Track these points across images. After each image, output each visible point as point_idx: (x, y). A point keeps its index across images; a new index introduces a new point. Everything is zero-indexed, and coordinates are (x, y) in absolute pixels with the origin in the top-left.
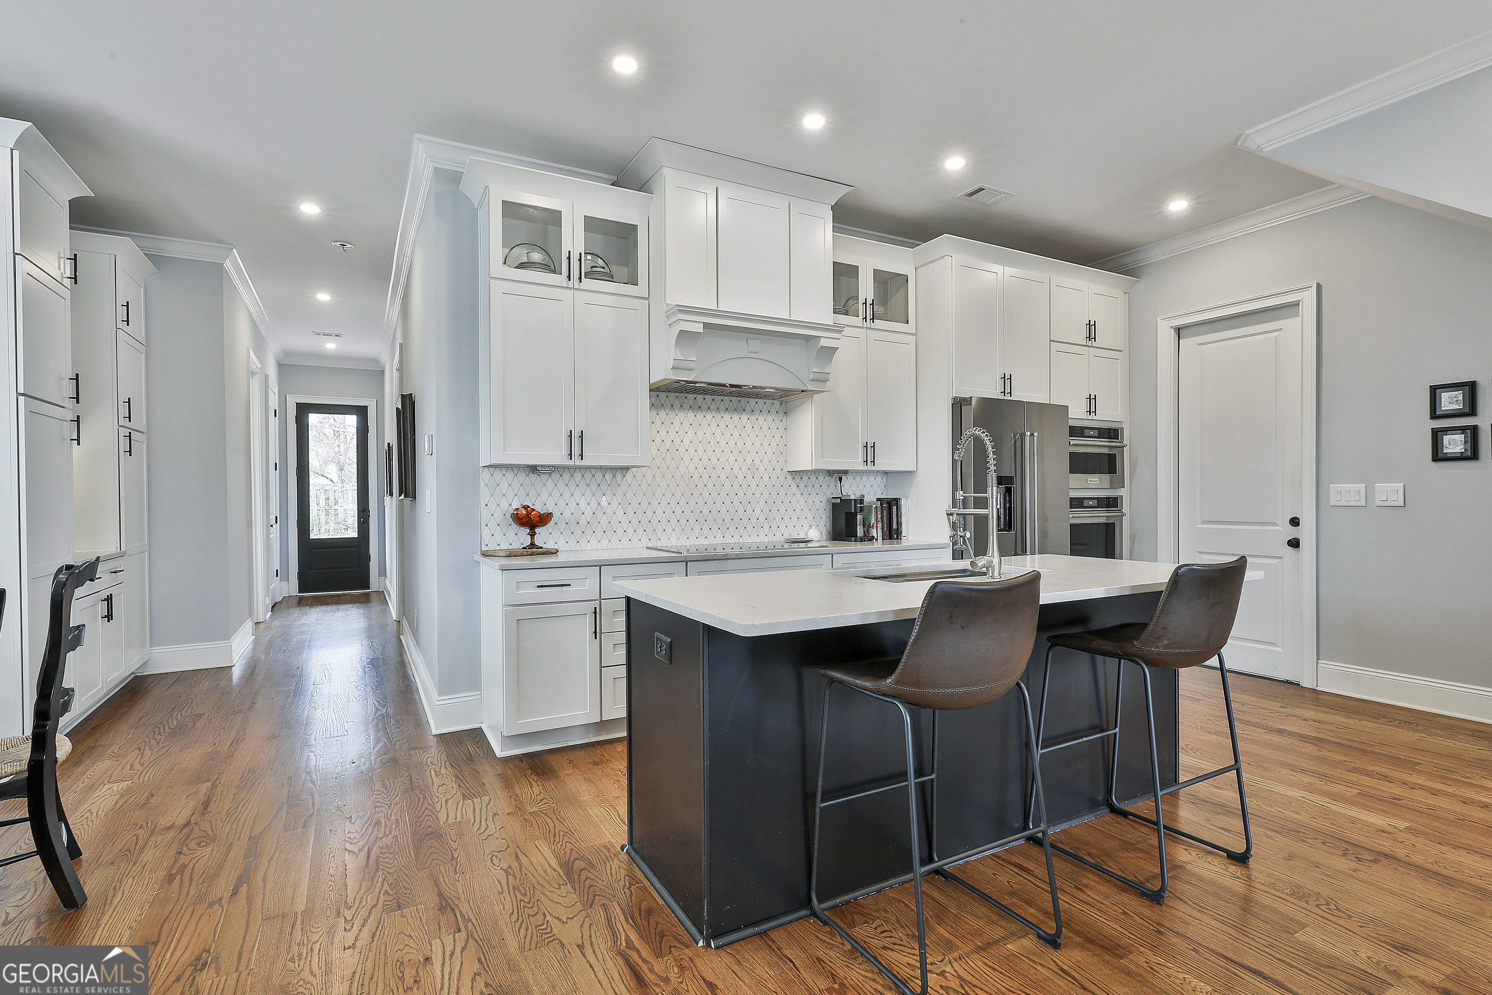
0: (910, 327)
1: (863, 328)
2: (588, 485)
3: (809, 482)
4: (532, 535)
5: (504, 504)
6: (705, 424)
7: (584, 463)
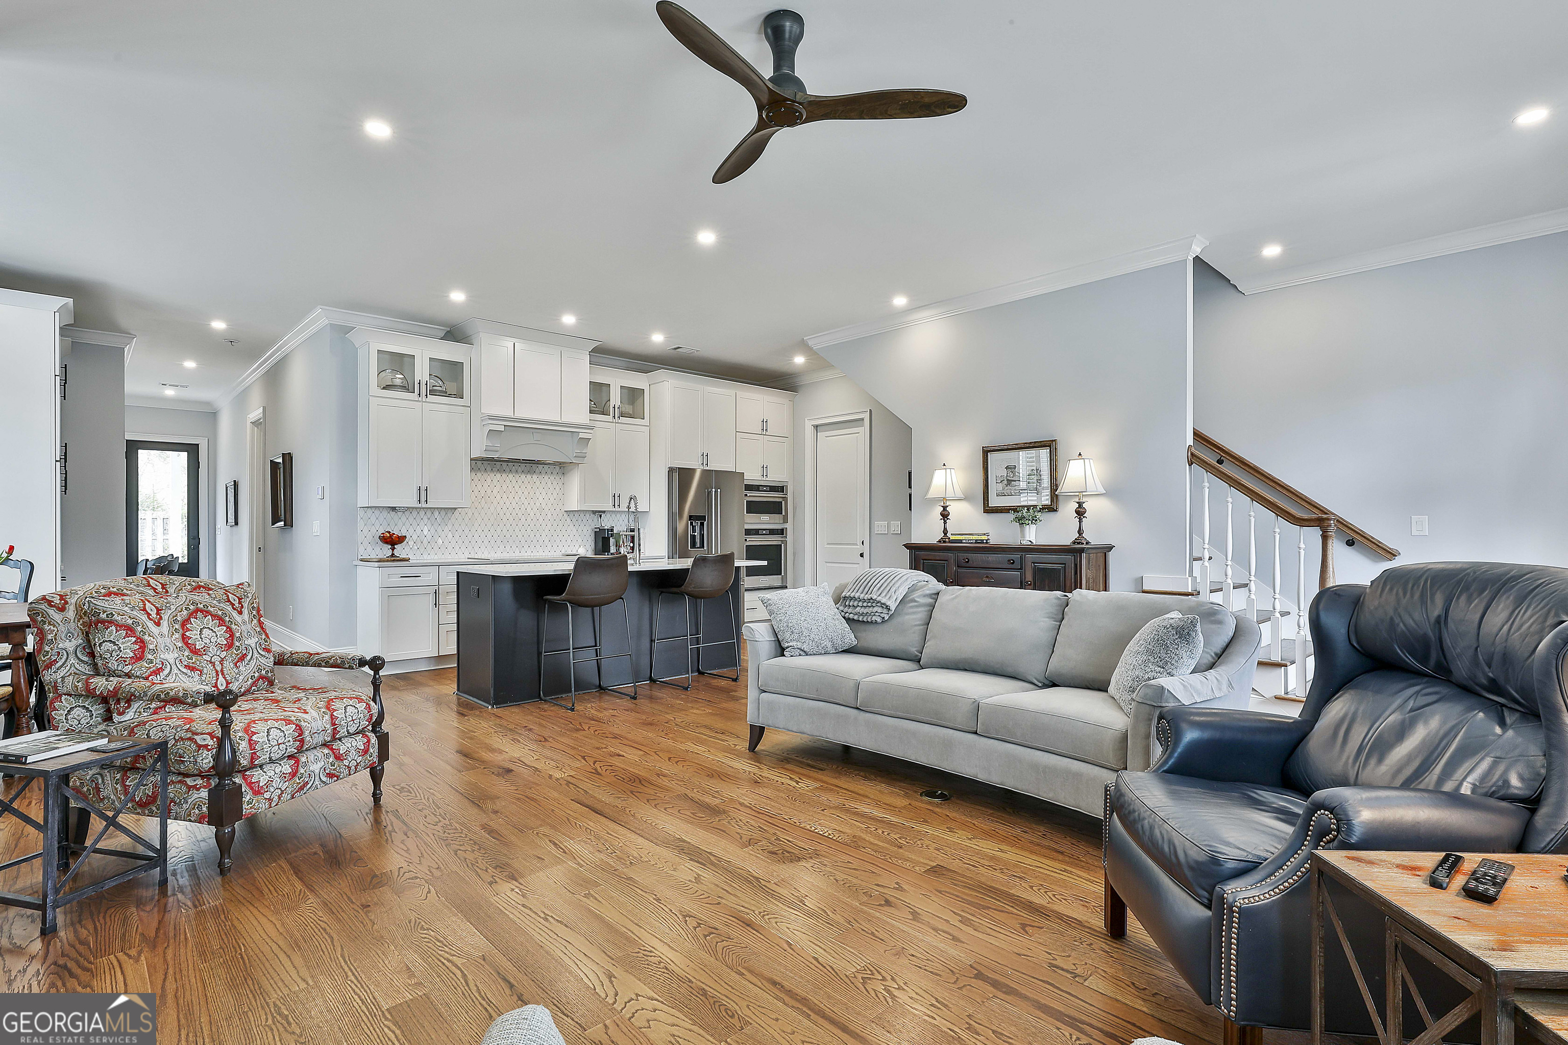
0: (646, 422)
1: (613, 422)
2: (429, 519)
3: (579, 518)
4: (393, 549)
5: (373, 530)
6: (508, 481)
7: (427, 506)
